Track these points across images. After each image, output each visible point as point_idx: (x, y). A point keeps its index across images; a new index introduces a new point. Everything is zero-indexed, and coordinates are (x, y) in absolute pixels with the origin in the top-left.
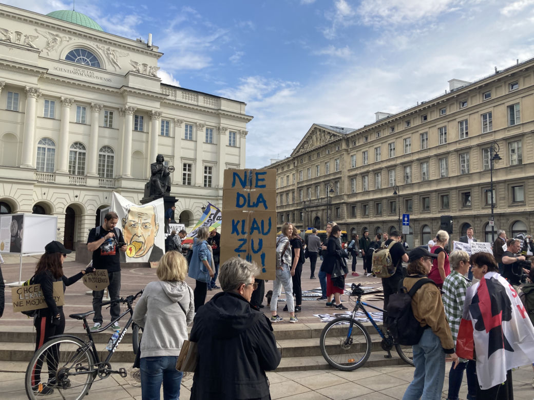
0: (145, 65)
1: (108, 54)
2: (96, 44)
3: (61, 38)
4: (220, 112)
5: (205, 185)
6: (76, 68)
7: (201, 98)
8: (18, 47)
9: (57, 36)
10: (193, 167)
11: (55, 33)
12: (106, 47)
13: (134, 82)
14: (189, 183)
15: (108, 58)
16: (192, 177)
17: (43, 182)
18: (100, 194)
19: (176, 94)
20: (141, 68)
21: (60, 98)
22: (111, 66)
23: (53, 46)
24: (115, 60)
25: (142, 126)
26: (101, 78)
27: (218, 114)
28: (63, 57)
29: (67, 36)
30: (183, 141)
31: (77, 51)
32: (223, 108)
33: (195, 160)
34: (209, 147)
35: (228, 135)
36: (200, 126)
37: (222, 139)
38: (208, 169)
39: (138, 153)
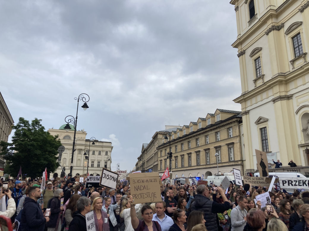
2: (70, 134)
5: (98, 167)
6: (65, 140)
10: (94, 162)
11: (61, 133)
13: (78, 142)
14: (93, 167)
16: (94, 165)
20: (80, 138)
25: (80, 152)
26: (71, 142)
27: (102, 147)
29: (63, 133)
30: (92, 155)
31: (66, 136)
32: (104, 145)
33: (95, 160)
34: (99, 156)
35: (105, 152)
36: (97, 151)
37: (103, 154)
38: (99, 162)
39: (79, 159)
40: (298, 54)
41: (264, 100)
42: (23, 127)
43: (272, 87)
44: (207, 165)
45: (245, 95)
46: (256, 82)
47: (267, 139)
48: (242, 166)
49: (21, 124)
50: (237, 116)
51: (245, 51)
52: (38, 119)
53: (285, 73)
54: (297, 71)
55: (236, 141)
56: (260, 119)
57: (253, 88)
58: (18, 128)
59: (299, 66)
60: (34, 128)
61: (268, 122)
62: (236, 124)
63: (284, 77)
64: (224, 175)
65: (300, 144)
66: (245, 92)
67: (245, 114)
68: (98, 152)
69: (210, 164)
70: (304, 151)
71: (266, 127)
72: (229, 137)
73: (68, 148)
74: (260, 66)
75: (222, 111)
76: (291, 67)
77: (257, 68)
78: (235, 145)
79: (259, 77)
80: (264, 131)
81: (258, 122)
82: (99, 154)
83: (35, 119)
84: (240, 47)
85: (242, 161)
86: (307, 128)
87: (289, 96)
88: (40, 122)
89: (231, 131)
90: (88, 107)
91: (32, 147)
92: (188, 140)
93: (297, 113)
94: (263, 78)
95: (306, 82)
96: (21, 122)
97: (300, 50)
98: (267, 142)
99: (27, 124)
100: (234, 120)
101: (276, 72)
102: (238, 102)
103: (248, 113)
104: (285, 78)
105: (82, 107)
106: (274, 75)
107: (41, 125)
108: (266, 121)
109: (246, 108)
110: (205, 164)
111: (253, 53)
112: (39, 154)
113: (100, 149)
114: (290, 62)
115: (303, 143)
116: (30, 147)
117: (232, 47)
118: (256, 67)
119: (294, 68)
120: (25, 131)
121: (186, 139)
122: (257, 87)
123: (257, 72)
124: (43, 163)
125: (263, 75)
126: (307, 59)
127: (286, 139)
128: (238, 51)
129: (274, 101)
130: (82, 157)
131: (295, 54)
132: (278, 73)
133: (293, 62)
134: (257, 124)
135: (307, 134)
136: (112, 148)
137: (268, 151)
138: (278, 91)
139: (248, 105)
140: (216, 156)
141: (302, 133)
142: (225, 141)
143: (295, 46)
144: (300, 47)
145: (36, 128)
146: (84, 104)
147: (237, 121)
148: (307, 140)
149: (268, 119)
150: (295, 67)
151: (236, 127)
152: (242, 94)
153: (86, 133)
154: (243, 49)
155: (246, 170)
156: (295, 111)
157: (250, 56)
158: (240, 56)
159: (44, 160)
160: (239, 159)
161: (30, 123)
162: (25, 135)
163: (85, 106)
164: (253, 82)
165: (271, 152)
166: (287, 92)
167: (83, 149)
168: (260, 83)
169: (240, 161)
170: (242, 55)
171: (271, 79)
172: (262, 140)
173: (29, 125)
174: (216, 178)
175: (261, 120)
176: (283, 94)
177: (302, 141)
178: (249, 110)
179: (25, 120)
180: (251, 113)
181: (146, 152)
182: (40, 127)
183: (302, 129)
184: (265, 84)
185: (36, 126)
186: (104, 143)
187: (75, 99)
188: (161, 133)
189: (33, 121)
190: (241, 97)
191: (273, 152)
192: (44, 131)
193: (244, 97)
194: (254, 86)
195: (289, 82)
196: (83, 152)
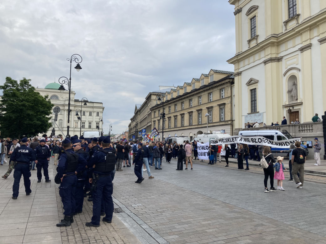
2: (57, 93)
3: (48, 94)
5: (89, 128)
10: (85, 123)
12: (60, 94)
14: (84, 128)
16: (85, 126)
19: (80, 103)
22: (61, 98)
26: (59, 102)
27: (93, 107)
29: (50, 93)
30: (82, 116)
31: (53, 96)
33: (86, 121)
34: (90, 117)
35: (96, 113)
36: (87, 111)
38: (90, 123)
40: (292, 15)
41: (256, 62)
42: (11, 87)
43: (264, 49)
44: (198, 125)
45: (238, 56)
46: (250, 42)
47: (256, 100)
48: (232, 125)
49: (9, 84)
50: (230, 77)
51: (242, 8)
52: (27, 79)
53: (278, 35)
54: (288, 33)
55: (228, 101)
56: (251, 80)
57: (247, 49)
58: (7, 88)
59: (291, 28)
60: (23, 88)
61: (258, 84)
62: (229, 85)
63: (276, 38)
64: (212, 134)
65: (284, 105)
66: (239, 53)
67: (237, 75)
68: (89, 113)
69: (202, 124)
70: (287, 111)
71: (256, 88)
72: (221, 98)
74: (255, 26)
75: (217, 72)
76: (284, 28)
77: (253, 28)
78: (226, 106)
79: (254, 37)
80: (254, 92)
81: (249, 83)
82: (90, 115)
83: (23, 79)
84: (237, 4)
85: (232, 121)
86: (292, 90)
87: (279, 58)
88: (29, 82)
89: (223, 92)
90: (81, 68)
91: (24, 107)
92: (182, 101)
93: (285, 75)
94: (257, 39)
95: (296, 44)
96: (8, 82)
97: (294, 10)
98: (255, 103)
99: (15, 84)
100: (227, 81)
101: (269, 33)
102: (232, 63)
103: (240, 74)
104: (277, 40)
105: (75, 68)
106: (267, 36)
107: (30, 85)
108: (257, 82)
109: (238, 69)
110: (197, 124)
111: (249, 12)
112: (32, 115)
114: (284, 23)
115: (287, 103)
116: (22, 107)
117: (229, 3)
118: (251, 27)
119: (286, 30)
120: (14, 91)
121: (180, 100)
122: (251, 48)
123: (251, 32)
124: (36, 123)
125: (258, 36)
126: (299, 20)
127: (272, 99)
128: (235, 9)
129: (265, 62)
130: (71, 117)
131: (289, 15)
132: (272, 35)
133: (286, 23)
134: (248, 85)
135: (291, 95)
136: (103, 109)
137: (256, 111)
138: (270, 53)
139: (241, 66)
140: (206, 116)
141: (287, 94)
142: (217, 101)
143: (290, 6)
144: (294, 7)
145: (26, 88)
146: (77, 65)
147: (229, 82)
148: (290, 101)
149: (258, 81)
150: (288, 28)
151: (229, 87)
152: (236, 54)
153: (75, 92)
154: (240, 7)
155: (235, 129)
156: (283, 74)
157: (246, 14)
158: (236, 14)
159: (37, 121)
160: (229, 119)
161: (19, 83)
162: (14, 95)
163: (78, 67)
164: (247, 42)
165: (258, 112)
166: (278, 54)
168: (253, 44)
169: (229, 121)
170: (239, 13)
171: (264, 40)
172: (252, 101)
173: (18, 85)
174: (205, 136)
175: (252, 82)
176: (274, 56)
177: (286, 101)
178: (242, 72)
179: (12, 79)
180: (243, 73)
181: (139, 113)
182: (30, 87)
183: (287, 90)
184: (258, 45)
185: (25, 87)
186: (95, 104)
187: (68, 59)
188: (154, 94)
189: (22, 81)
190: (234, 58)
191: (260, 112)
192: (35, 91)
193: (237, 58)
194: (248, 46)
195: (281, 44)
196: (73, 112)
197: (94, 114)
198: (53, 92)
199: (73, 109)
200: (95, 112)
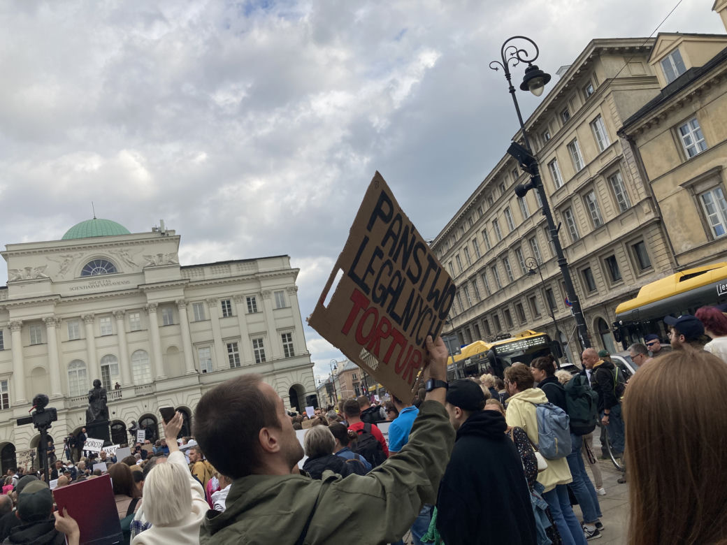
0: (160, 255)
1: (121, 256)
2: (107, 250)
3: (71, 257)
4: (257, 275)
5: (258, 361)
6: (91, 282)
7: (233, 267)
8: (29, 282)
9: (68, 256)
10: (240, 346)
11: (65, 254)
12: (119, 249)
13: (151, 278)
14: (238, 364)
15: (123, 260)
16: (241, 357)
17: (77, 408)
18: (139, 404)
19: (203, 272)
20: (156, 260)
21: (80, 317)
22: (127, 266)
23: (66, 267)
24: (130, 260)
26: (119, 283)
27: (256, 278)
28: (78, 274)
29: (78, 253)
30: (221, 320)
31: (91, 263)
32: (261, 270)
33: (239, 337)
34: (254, 317)
35: (273, 297)
36: (238, 298)
37: (267, 305)
38: (258, 342)
39: (173, 349)
68: (245, 301)
73: (114, 310)
82: (250, 311)
113: (249, 289)
130: (180, 334)
136: (294, 274)
153: (176, 234)
167: (177, 300)
186: (260, 263)
196: (183, 311)
197: (267, 301)
198: (90, 247)
199: (183, 297)
200: (268, 293)
